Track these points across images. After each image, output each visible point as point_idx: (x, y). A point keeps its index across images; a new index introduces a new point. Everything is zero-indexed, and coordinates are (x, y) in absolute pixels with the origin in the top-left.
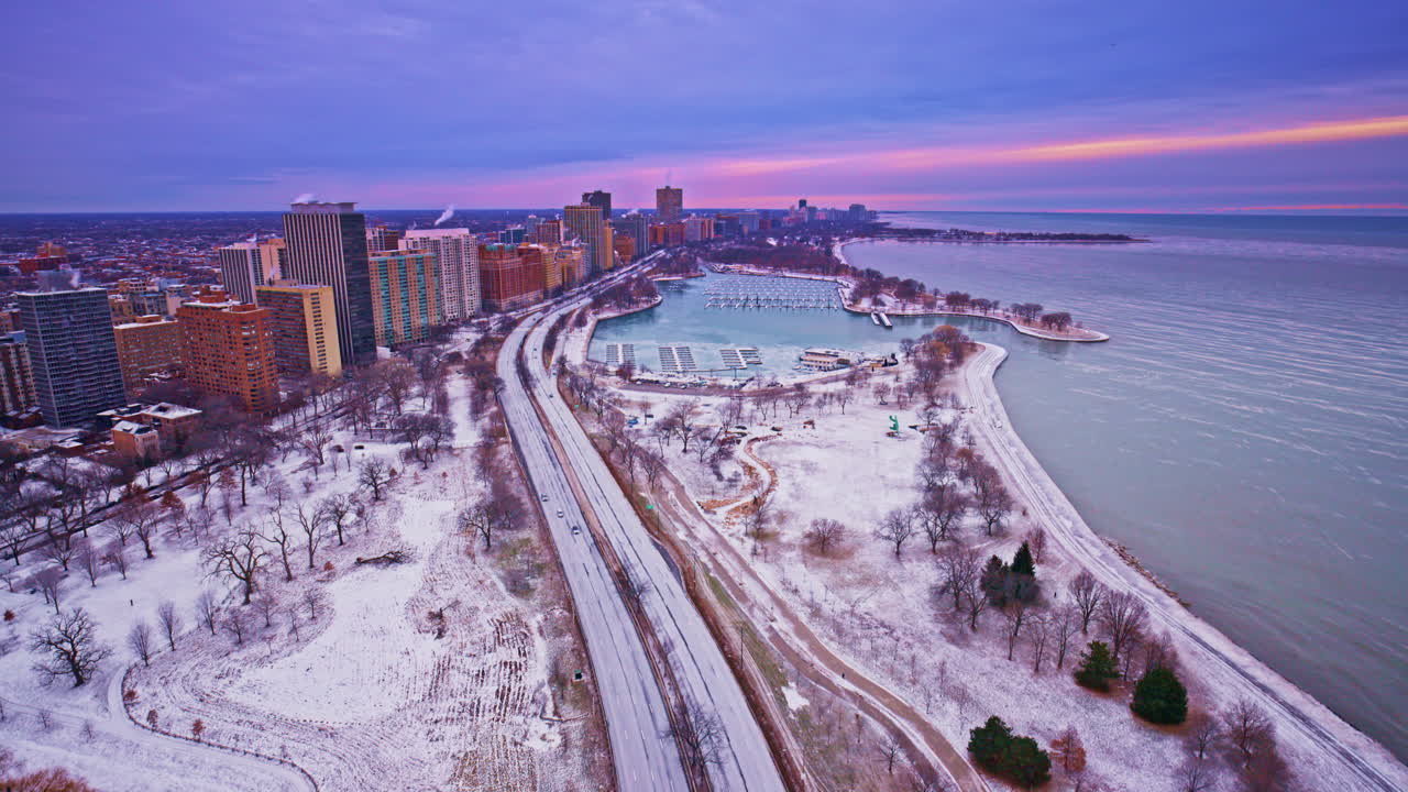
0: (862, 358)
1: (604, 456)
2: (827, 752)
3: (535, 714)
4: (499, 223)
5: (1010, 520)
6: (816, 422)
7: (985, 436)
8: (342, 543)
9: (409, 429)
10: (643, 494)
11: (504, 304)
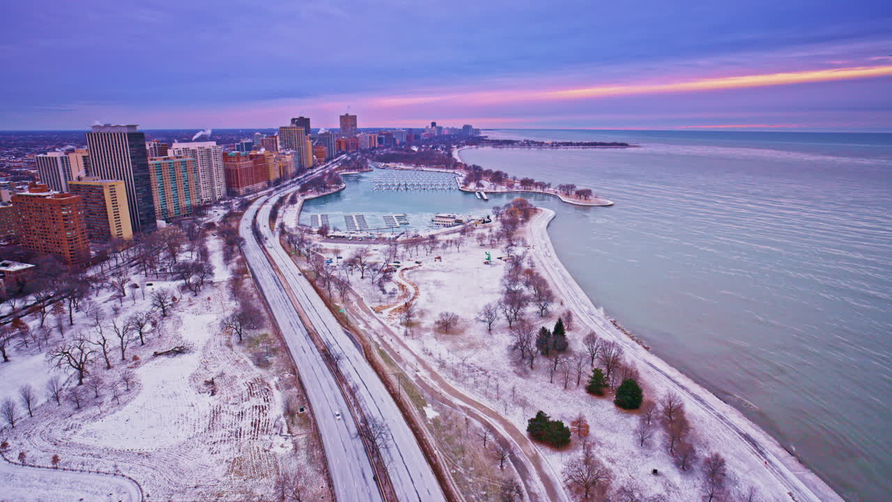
0: (470, 219)
1: (312, 283)
2: (449, 440)
3: (276, 434)
4: (235, 138)
5: (554, 308)
6: (442, 257)
7: (541, 262)
8: (143, 344)
9: (183, 271)
10: (337, 304)
11: (242, 191)
